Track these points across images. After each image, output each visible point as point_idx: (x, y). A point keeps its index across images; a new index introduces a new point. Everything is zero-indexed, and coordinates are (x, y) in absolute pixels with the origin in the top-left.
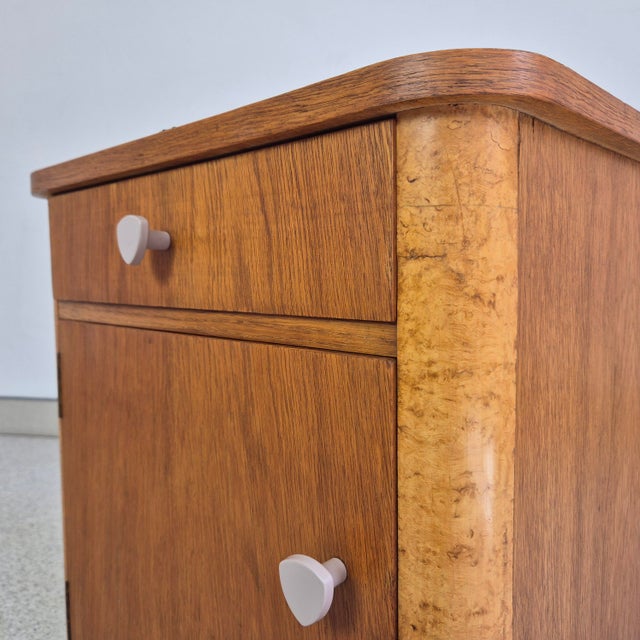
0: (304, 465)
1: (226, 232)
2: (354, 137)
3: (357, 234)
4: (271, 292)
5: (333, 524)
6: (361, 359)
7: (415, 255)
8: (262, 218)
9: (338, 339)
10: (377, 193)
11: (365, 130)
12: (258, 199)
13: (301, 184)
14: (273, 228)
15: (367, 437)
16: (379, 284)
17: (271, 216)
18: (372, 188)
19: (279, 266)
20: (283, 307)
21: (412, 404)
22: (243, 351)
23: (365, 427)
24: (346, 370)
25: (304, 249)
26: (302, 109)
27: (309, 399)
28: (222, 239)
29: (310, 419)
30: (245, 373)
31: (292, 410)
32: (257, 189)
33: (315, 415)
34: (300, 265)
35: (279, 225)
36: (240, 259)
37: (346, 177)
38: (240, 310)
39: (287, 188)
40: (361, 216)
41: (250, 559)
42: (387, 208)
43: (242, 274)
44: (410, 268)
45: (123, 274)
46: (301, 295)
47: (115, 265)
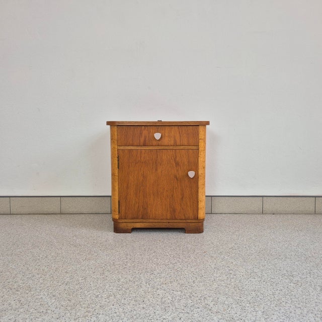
0: (186, 163)
1: (172, 135)
3: (194, 137)
4: (181, 143)
6: (195, 150)
8: (179, 134)
11: (196, 127)
12: (179, 132)
15: (195, 158)
16: (197, 142)
17: (181, 134)
18: (196, 132)
19: (182, 140)
20: (183, 145)
21: (200, 154)
22: (175, 151)
24: (192, 151)
34: (186, 140)
36: (175, 139)
38: (174, 145)
39: (184, 131)
41: (176, 177)
42: (198, 134)
43: (175, 141)
44: (200, 140)
45: (145, 141)
46: (186, 143)
47: (142, 140)
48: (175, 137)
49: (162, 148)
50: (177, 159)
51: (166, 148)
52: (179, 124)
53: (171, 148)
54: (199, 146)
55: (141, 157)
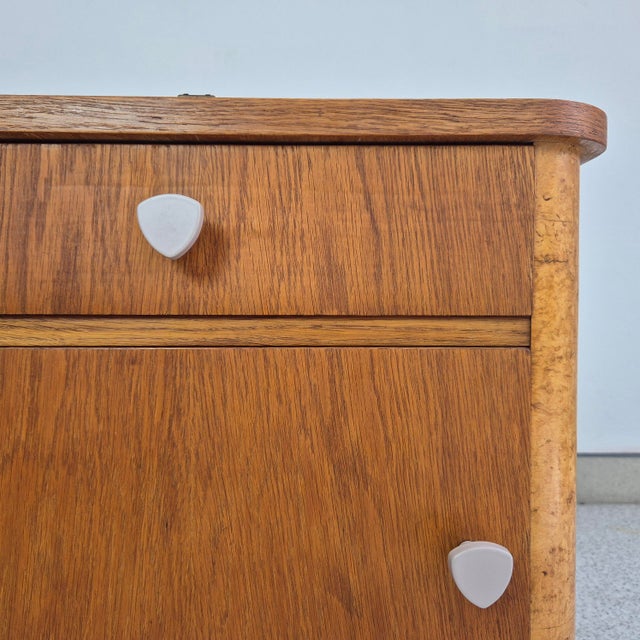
0: (423, 463)
1: (305, 226)
2: (494, 153)
3: (495, 238)
4: (379, 293)
5: (461, 511)
6: (497, 350)
7: (548, 260)
8: (366, 216)
9: (462, 336)
10: (518, 206)
11: (507, 150)
12: (362, 197)
13: (426, 187)
14: (383, 227)
15: (504, 419)
16: (520, 283)
17: (381, 215)
18: (514, 200)
19: (392, 265)
20: (396, 307)
21: (544, 383)
22: (330, 359)
23: (501, 411)
24: (479, 362)
25: (428, 250)
26: (453, 119)
27: (431, 395)
28: (298, 234)
29: (432, 416)
30: (332, 381)
31: (406, 410)
32: (361, 185)
33: (439, 411)
34: (423, 266)
35: (393, 225)
36: (328, 257)
37: (484, 188)
38: (324, 314)
39: (405, 190)
40: (500, 224)
41: (339, 585)
42: (529, 219)
43: (332, 272)
44: (544, 271)
45: (68, 269)
46: (423, 295)
47: (44, 262)
48: (327, 236)
49: (225, 331)
50: (352, 432)
51: (260, 331)
52: (365, 127)
53: (300, 331)
54: (536, 323)
55: (34, 413)
